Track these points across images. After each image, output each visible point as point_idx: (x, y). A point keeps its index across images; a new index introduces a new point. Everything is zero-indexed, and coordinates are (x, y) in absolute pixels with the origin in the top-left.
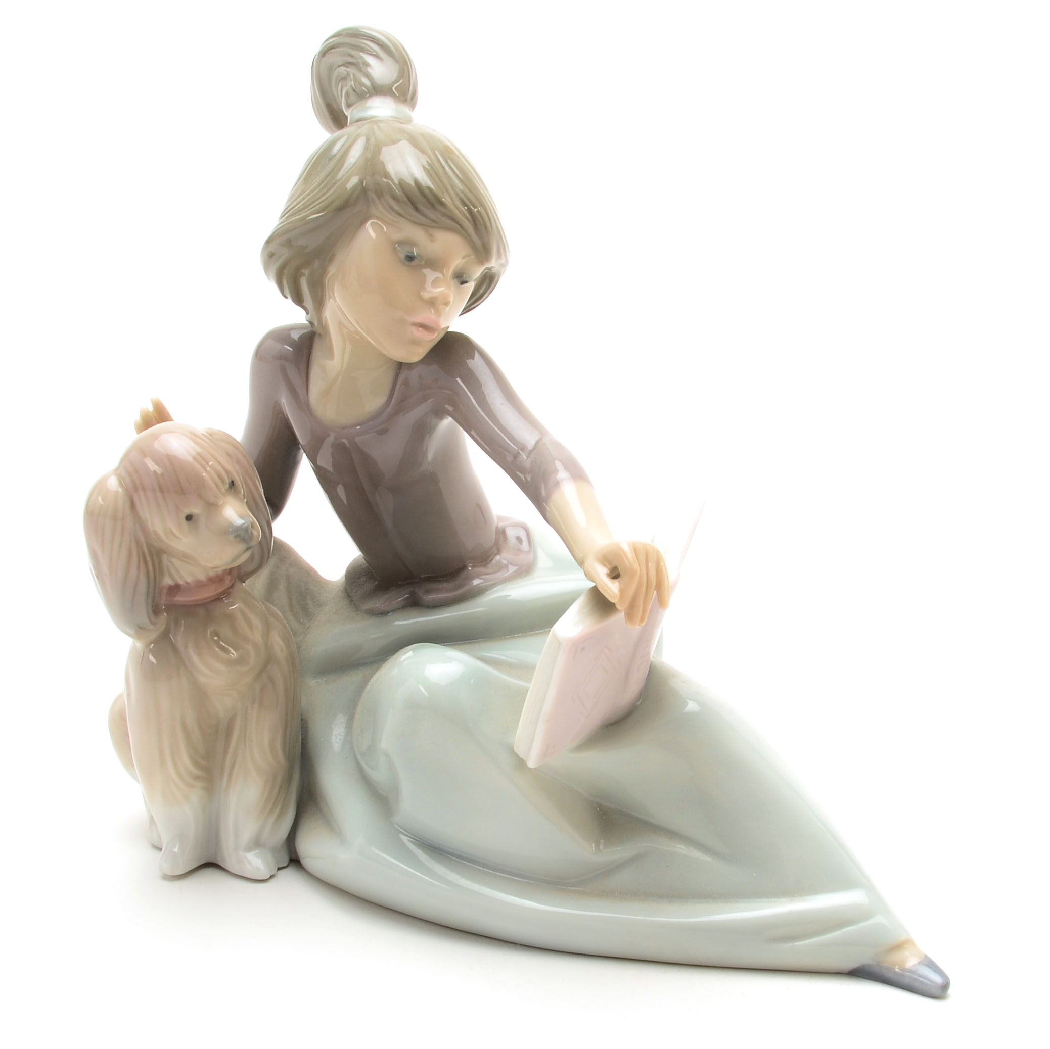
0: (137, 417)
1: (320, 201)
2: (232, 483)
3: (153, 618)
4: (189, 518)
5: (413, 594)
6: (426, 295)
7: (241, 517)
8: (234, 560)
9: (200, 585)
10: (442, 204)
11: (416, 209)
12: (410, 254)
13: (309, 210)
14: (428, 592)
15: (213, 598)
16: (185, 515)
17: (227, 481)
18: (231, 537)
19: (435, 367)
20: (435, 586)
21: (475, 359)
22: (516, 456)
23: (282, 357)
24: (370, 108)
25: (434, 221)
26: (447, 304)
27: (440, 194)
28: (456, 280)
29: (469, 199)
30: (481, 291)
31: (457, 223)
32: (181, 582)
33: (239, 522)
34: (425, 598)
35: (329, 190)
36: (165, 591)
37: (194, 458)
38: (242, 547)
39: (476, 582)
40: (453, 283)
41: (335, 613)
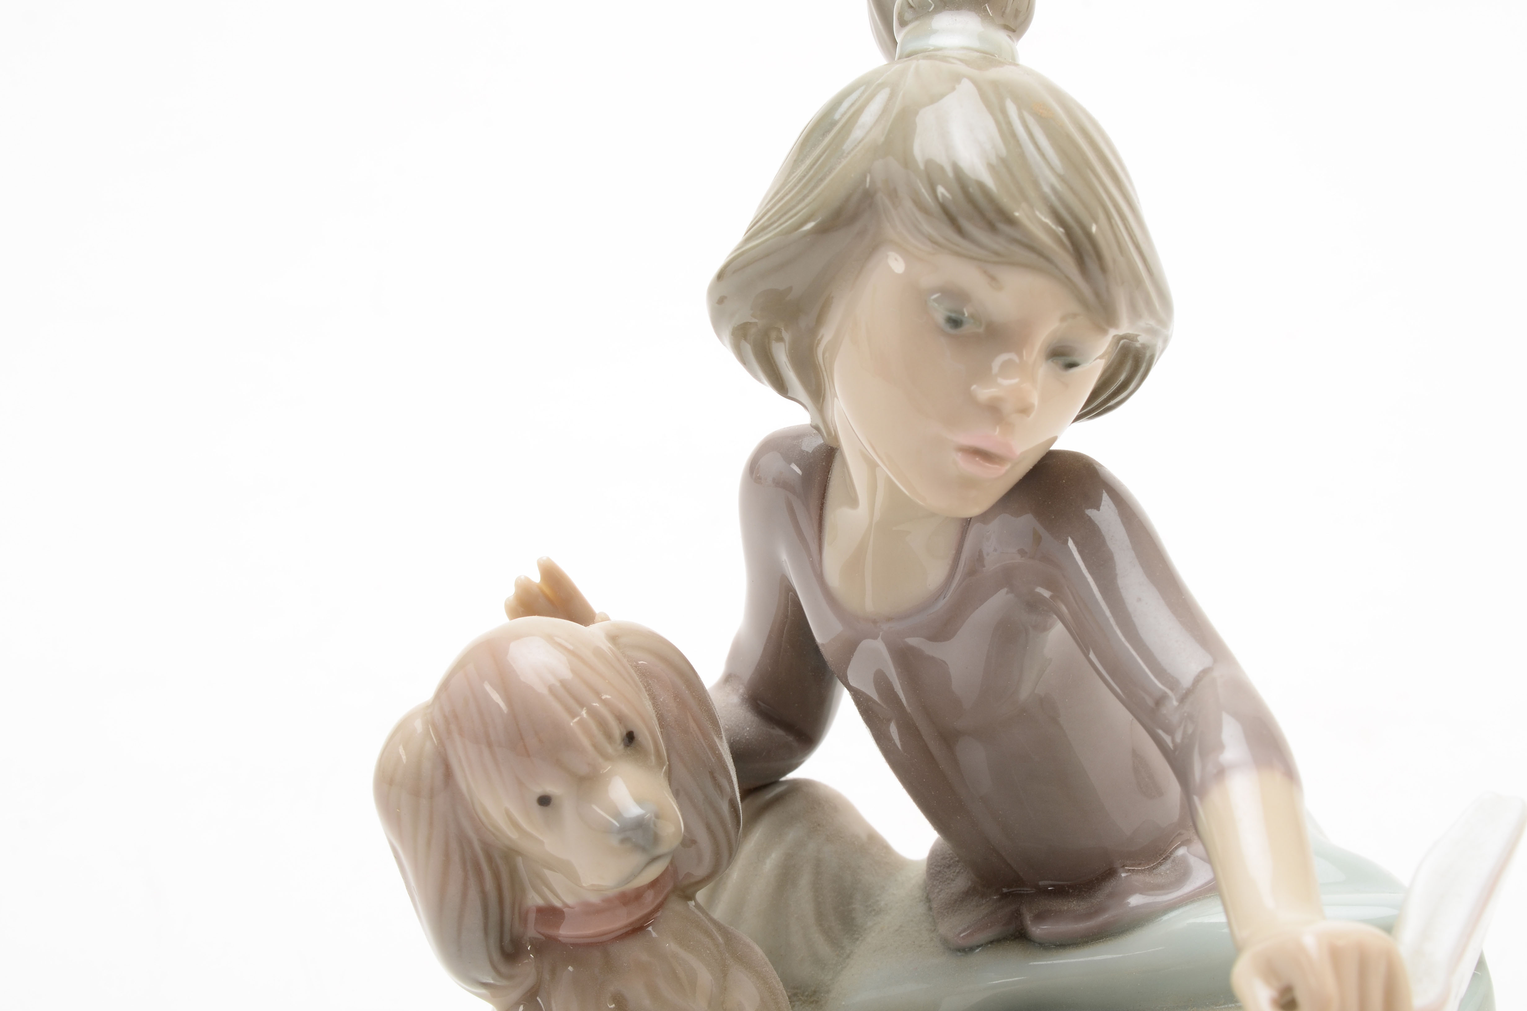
0: (509, 592)
1: (794, 211)
2: (630, 738)
3: (503, 969)
4: (544, 801)
5: (1017, 916)
6: (984, 393)
7: (640, 802)
8: (628, 880)
9: (591, 911)
10: (1011, 221)
11: (960, 231)
12: (953, 315)
13: (775, 229)
14: (1040, 917)
15: (624, 931)
16: (536, 797)
17: (618, 733)
18: (614, 841)
19: (1027, 521)
20: (1057, 904)
21: (1101, 508)
22: (1160, 701)
23: (782, 484)
24: (934, 32)
25: (997, 253)
26: (1025, 410)
27: (1006, 201)
28: (1050, 361)
29: (1069, 209)
30: (1122, 377)
31: (1040, 254)
32: (558, 904)
33: (633, 811)
34: (1034, 929)
35: (811, 191)
36: (532, 916)
37: (551, 689)
38: (637, 859)
39: (1135, 900)
40: (1043, 370)
41: (897, 930)
